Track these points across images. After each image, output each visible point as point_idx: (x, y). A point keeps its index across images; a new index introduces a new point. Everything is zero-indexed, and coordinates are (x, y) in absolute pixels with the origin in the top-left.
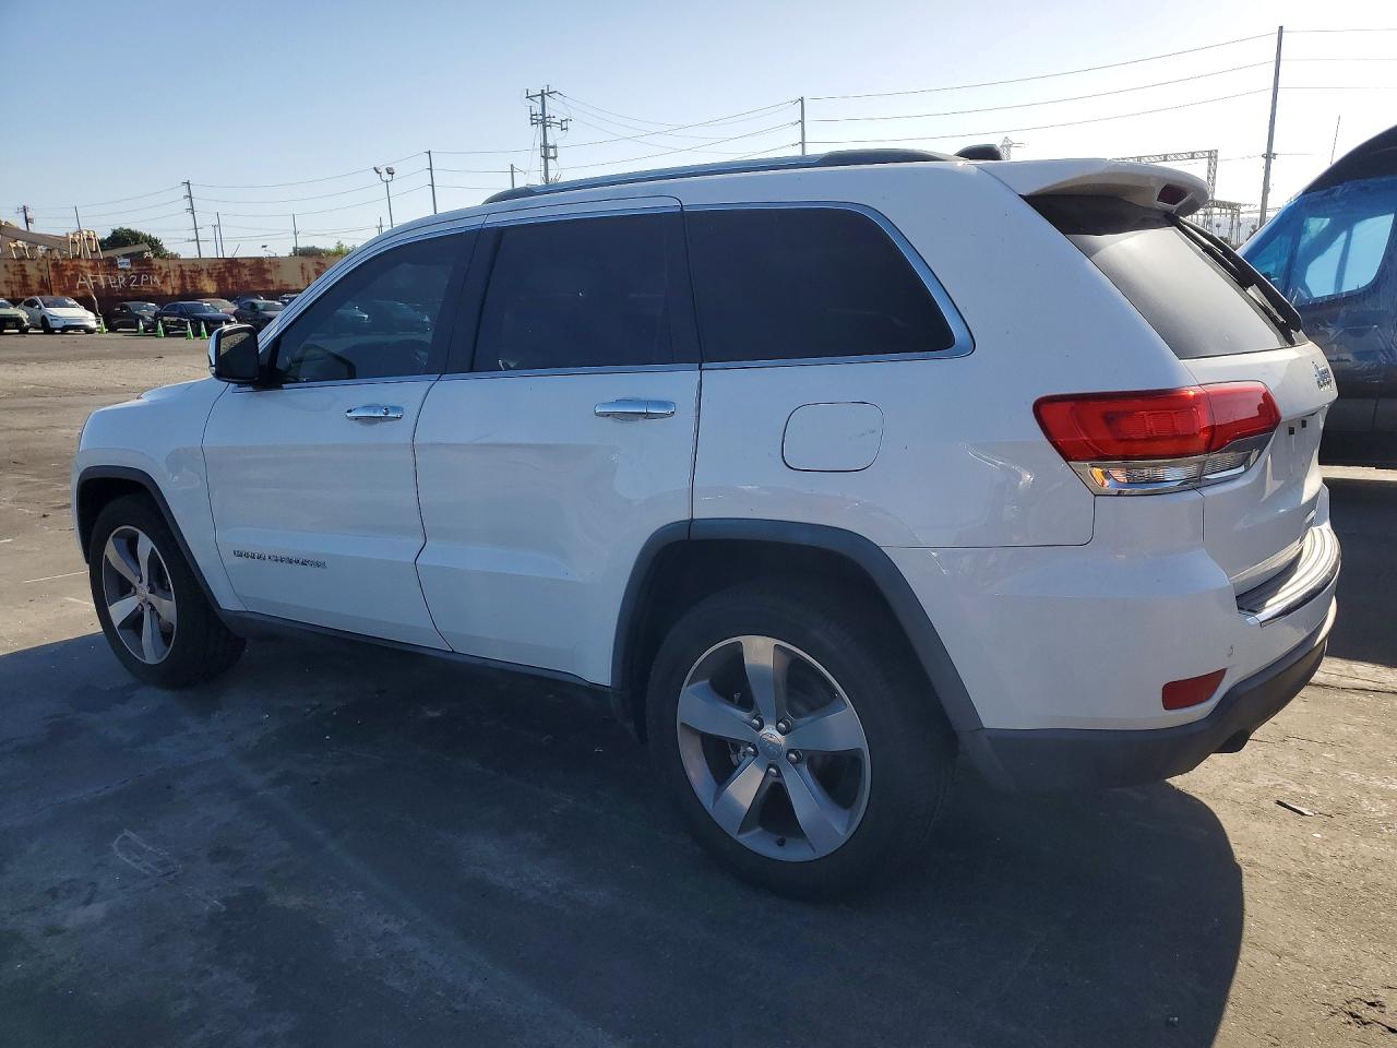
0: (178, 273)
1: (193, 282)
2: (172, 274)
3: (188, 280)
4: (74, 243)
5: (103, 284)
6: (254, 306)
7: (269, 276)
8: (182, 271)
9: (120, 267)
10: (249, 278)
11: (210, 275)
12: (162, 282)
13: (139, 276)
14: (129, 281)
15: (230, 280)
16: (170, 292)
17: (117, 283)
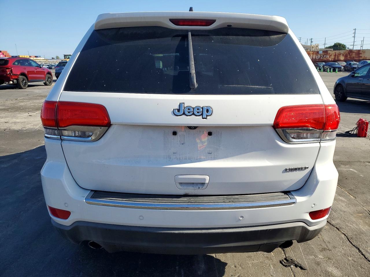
0: (334, 55)
1: (338, 57)
2: (333, 55)
3: (336, 57)
4: (313, 47)
5: (314, 58)
6: (350, 64)
7: (361, 55)
8: (335, 54)
9: (319, 53)
10: (354, 56)
11: (343, 55)
12: (329, 57)
13: (324, 55)
14: (321, 57)
15: (349, 56)
16: (331, 60)
17: (318, 57)
